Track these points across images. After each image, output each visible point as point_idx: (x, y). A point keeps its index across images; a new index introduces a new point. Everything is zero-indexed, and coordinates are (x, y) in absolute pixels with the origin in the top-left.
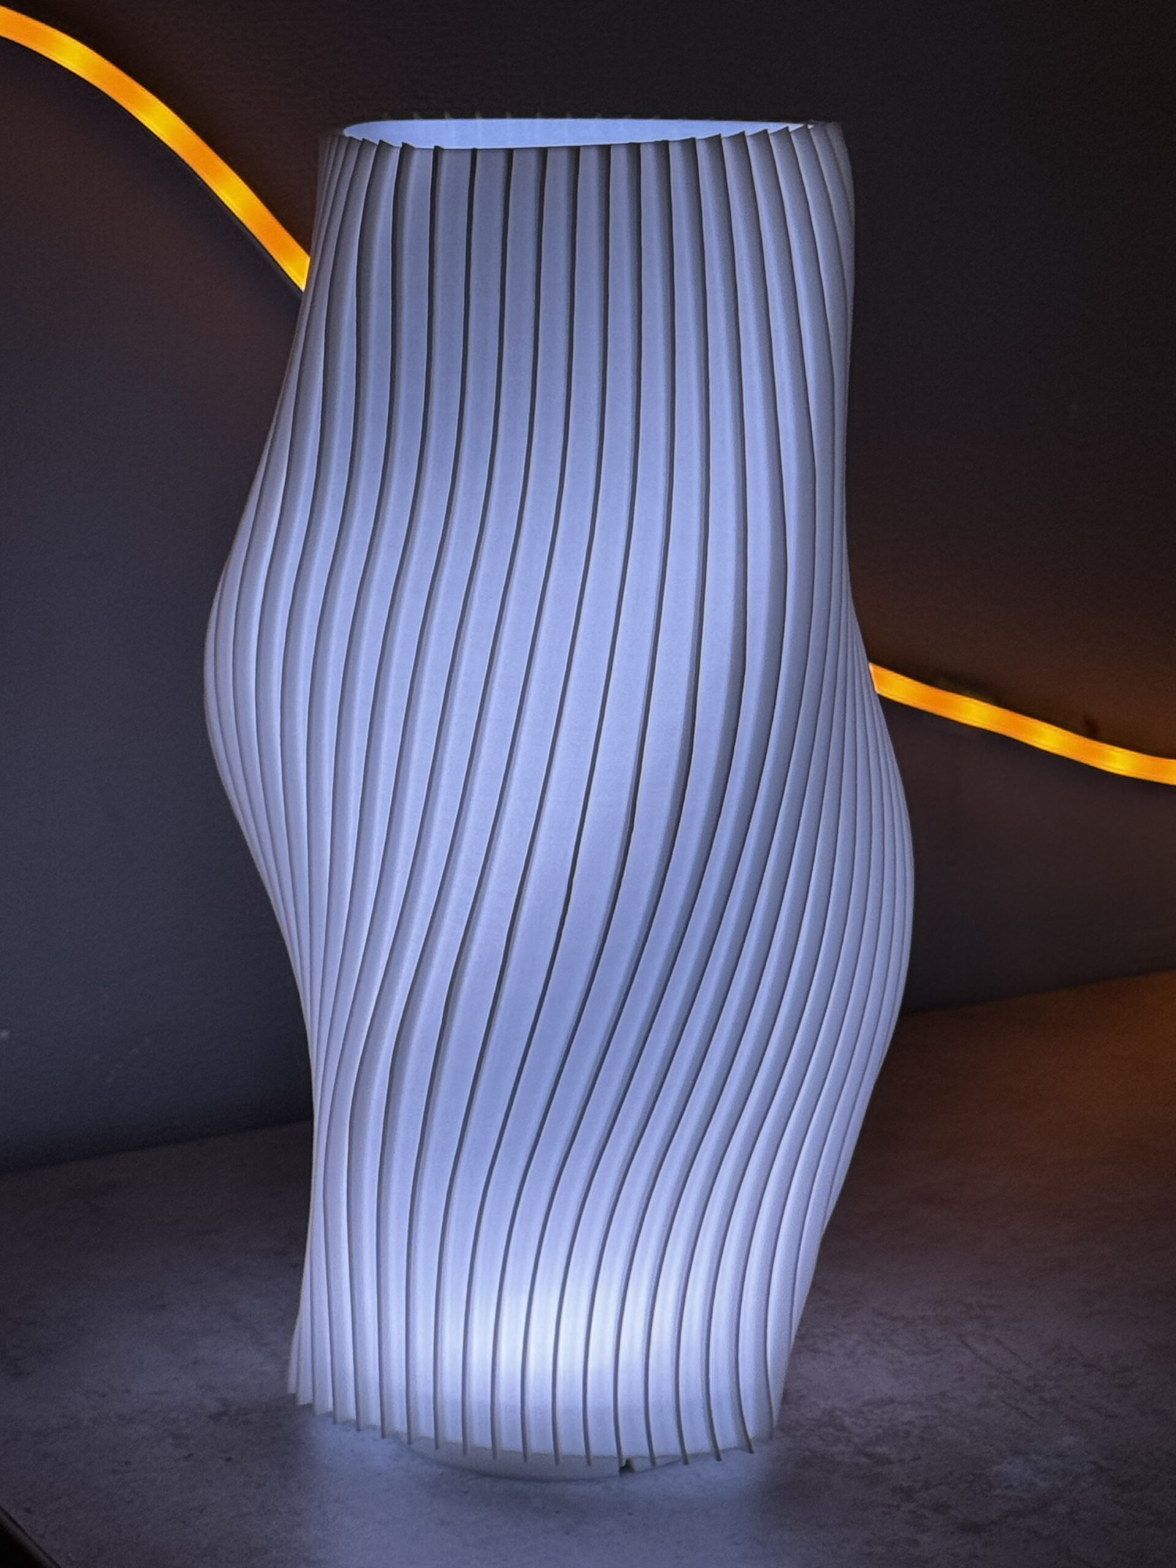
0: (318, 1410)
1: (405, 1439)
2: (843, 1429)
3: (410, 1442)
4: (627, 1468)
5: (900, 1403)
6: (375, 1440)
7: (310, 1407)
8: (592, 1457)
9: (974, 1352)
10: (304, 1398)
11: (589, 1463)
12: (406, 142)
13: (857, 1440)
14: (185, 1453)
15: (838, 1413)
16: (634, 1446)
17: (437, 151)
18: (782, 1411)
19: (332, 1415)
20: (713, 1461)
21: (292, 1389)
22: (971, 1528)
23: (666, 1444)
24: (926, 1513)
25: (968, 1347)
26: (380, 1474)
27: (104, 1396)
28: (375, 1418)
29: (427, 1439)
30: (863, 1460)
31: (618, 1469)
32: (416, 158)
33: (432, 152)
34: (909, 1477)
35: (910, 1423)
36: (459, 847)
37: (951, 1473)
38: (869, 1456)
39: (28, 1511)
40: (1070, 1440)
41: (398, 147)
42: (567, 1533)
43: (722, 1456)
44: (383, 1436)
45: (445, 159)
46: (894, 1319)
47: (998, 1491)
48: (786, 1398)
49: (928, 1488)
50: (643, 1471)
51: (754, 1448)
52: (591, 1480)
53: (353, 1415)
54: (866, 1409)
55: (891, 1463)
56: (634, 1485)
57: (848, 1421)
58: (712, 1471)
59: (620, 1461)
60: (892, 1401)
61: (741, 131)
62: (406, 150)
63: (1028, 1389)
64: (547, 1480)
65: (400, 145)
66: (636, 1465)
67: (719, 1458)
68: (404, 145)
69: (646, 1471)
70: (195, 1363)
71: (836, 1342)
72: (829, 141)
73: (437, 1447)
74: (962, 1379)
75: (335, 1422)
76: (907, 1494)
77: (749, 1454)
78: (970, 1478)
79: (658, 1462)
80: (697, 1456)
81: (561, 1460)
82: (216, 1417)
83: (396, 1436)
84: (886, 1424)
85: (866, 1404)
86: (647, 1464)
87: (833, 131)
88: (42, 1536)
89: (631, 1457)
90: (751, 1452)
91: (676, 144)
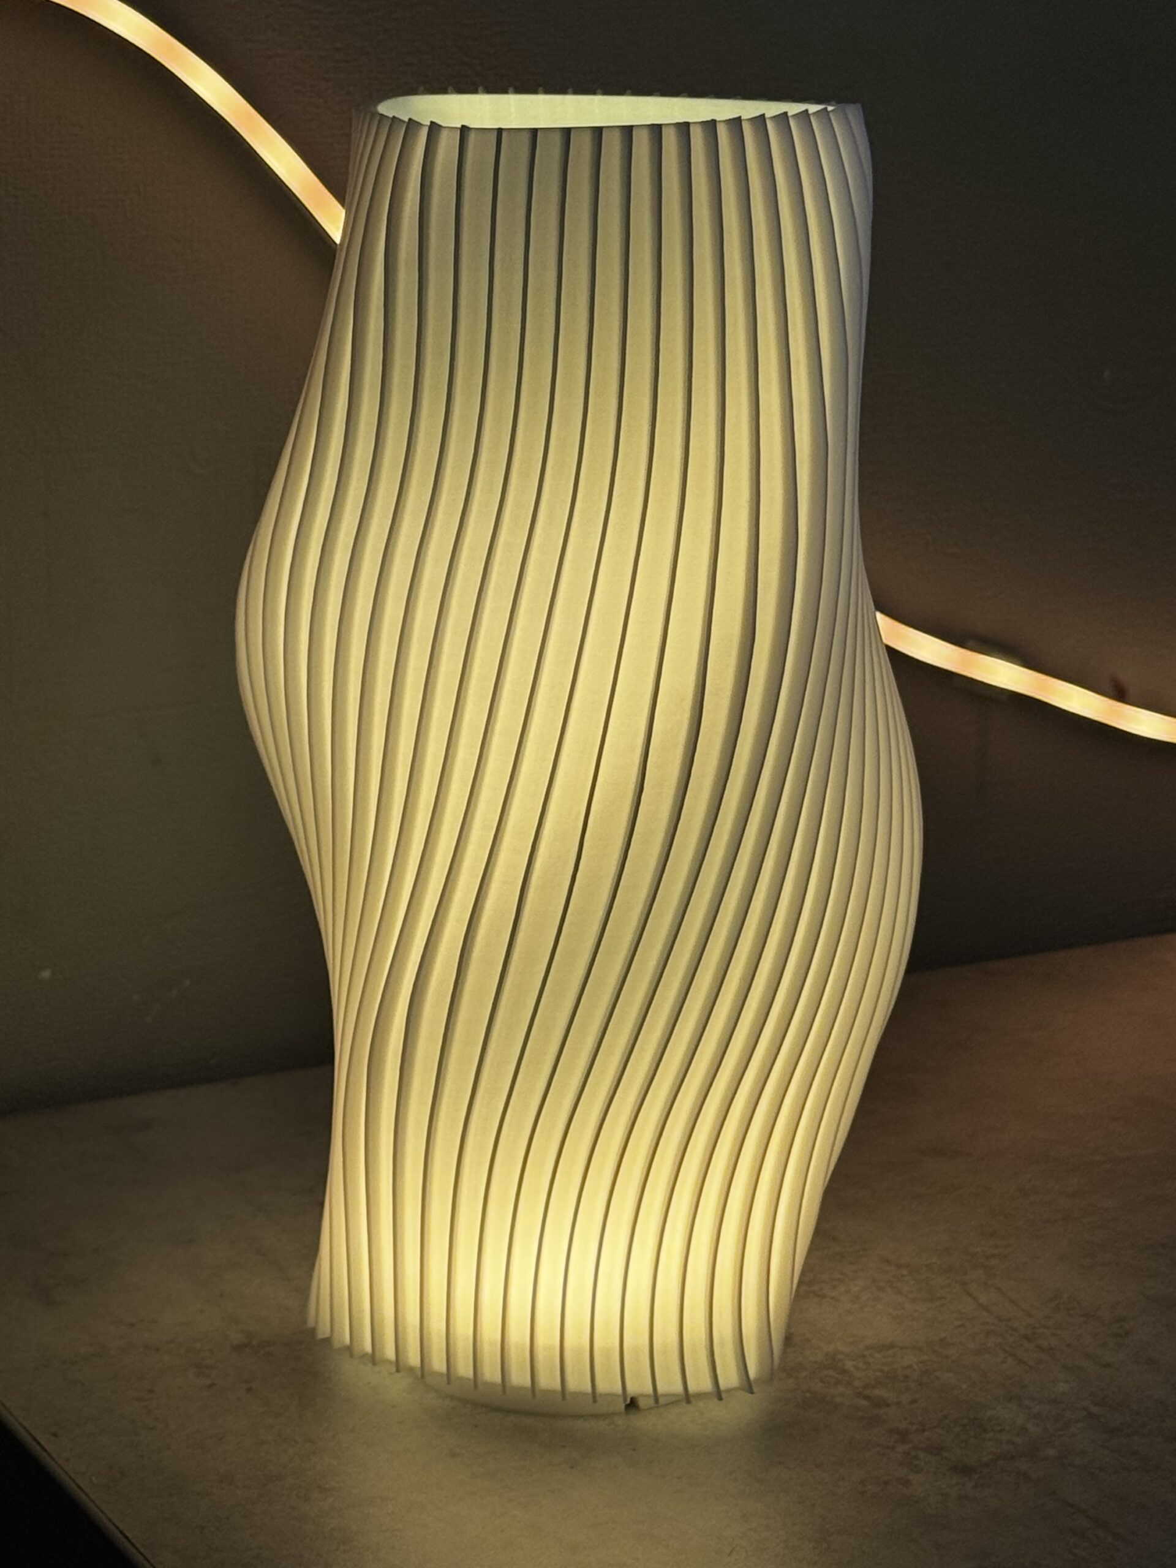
0: (336, 1344)
1: (419, 1373)
2: (844, 1371)
3: (423, 1376)
4: (632, 1404)
5: (902, 1348)
6: (391, 1374)
7: (328, 1341)
8: (598, 1395)
9: (975, 1299)
10: (323, 1331)
11: (595, 1401)
12: (434, 120)
13: (857, 1383)
14: (209, 1382)
15: (841, 1357)
16: (639, 1385)
17: (464, 130)
18: (784, 1352)
19: (349, 1349)
20: (716, 1400)
21: (311, 1323)
22: (965, 1470)
23: (670, 1383)
24: (922, 1455)
25: (970, 1294)
26: (393, 1407)
27: (132, 1325)
28: (390, 1353)
29: (441, 1374)
30: (865, 1403)
31: (623, 1406)
32: (444, 136)
33: (459, 132)
34: (906, 1419)
35: (910, 1367)
36: (476, 805)
37: (945, 1417)
38: (867, 1398)
39: (55, 1435)
40: (1062, 1387)
41: (427, 125)
42: (572, 1467)
43: (724, 1395)
44: (398, 1371)
45: (472, 138)
46: (899, 1267)
47: (991, 1434)
48: (788, 1340)
49: (923, 1431)
50: (648, 1409)
51: (755, 1389)
52: (596, 1416)
53: (368, 1348)
54: (866, 1353)
55: (888, 1405)
56: (638, 1421)
57: (849, 1365)
58: (717, 1412)
59: (625, 1400)
60: (891, 1346)
61: (762, 113)
62: (434, 128)
63: (1026, 1337)
64: (555, 1416)
65: (429, 124)
66: (642, 1403)
67: (720, 1398)
68: (432, 123)
69: (650, 1409)
70: (222, 1296)
71: (842, 1289)
72: (848, 123)
73: (449, 1383)
74: (962, 1326)
75: (352, 1356)
76: (903, 1436)
77: (750, 1395)
78: (965, 1421)
79: (662, 1400)
80: (701, 1396)
81: (568, 1397)
82: (239, 1348)
83: (411, 1369)
84: (886, 1369)
85: (867, 1348)
86: (652, 1401)
87: (854, 113)
88: (67, 1460)
89: (635, 1396)
90: (752, 1392)
91: (698, 125)
